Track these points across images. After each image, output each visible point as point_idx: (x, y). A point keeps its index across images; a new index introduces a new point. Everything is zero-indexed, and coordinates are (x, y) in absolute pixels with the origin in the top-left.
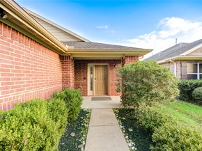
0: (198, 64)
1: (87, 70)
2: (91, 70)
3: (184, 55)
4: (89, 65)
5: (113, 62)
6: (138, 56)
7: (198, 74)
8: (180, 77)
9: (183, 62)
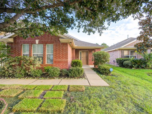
0: (130, 51)
1: (79, 53)
2: (81, 53)
3: (122, 47)
4: (80, 51)
5: (90, 50)
6: (100, 48)
7: (130, 56)
8: (121, 57)
9: (122, 50)
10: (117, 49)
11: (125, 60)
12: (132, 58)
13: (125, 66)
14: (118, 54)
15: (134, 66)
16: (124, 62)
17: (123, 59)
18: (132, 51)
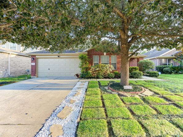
0: (167, 59)
6: (143, 57)
7: (168, 63)
8: (159, 65)
9: (160, 59)
10: (155, 57)
11: (164, 67)
12: (171, 66)
13: (165, 72)
14: (157, 62)
15: (173, 72)
16: (164, 69)
17: (163, 66)
18: (169, 59)
